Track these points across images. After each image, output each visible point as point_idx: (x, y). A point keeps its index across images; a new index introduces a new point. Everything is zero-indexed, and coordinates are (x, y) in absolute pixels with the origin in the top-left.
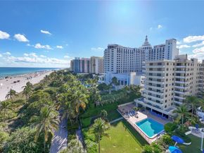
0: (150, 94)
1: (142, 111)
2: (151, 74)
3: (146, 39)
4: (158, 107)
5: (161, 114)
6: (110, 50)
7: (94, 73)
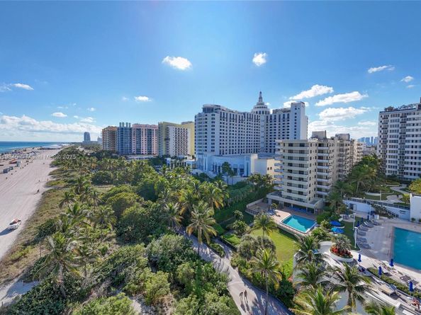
0: (290, 184)
1: (281, 208)
2: (290, 158)
3: (261, 98)
4: (301, 200)
5: (304, 208)
6: (209, 115)
7: (168, 156)
